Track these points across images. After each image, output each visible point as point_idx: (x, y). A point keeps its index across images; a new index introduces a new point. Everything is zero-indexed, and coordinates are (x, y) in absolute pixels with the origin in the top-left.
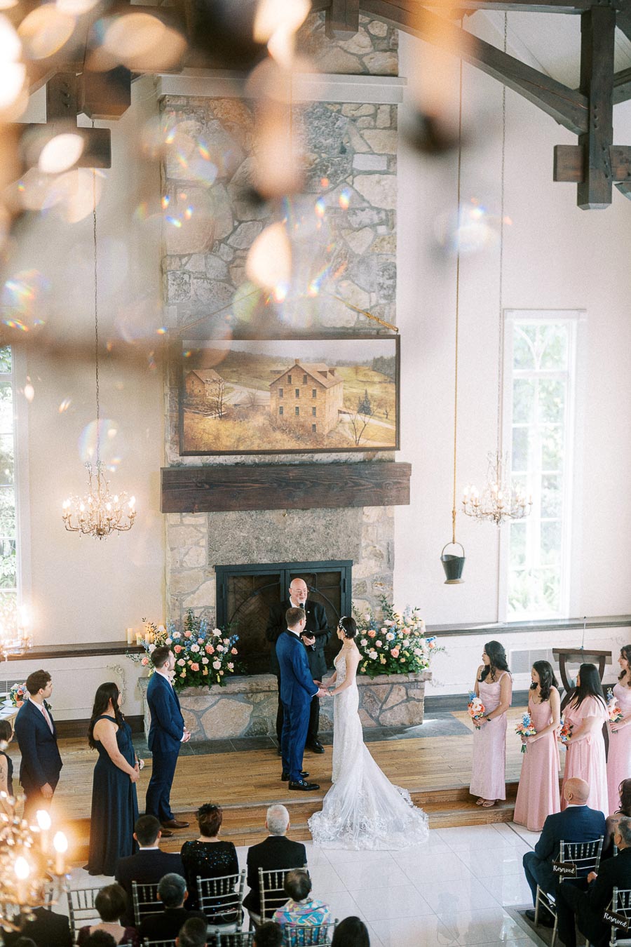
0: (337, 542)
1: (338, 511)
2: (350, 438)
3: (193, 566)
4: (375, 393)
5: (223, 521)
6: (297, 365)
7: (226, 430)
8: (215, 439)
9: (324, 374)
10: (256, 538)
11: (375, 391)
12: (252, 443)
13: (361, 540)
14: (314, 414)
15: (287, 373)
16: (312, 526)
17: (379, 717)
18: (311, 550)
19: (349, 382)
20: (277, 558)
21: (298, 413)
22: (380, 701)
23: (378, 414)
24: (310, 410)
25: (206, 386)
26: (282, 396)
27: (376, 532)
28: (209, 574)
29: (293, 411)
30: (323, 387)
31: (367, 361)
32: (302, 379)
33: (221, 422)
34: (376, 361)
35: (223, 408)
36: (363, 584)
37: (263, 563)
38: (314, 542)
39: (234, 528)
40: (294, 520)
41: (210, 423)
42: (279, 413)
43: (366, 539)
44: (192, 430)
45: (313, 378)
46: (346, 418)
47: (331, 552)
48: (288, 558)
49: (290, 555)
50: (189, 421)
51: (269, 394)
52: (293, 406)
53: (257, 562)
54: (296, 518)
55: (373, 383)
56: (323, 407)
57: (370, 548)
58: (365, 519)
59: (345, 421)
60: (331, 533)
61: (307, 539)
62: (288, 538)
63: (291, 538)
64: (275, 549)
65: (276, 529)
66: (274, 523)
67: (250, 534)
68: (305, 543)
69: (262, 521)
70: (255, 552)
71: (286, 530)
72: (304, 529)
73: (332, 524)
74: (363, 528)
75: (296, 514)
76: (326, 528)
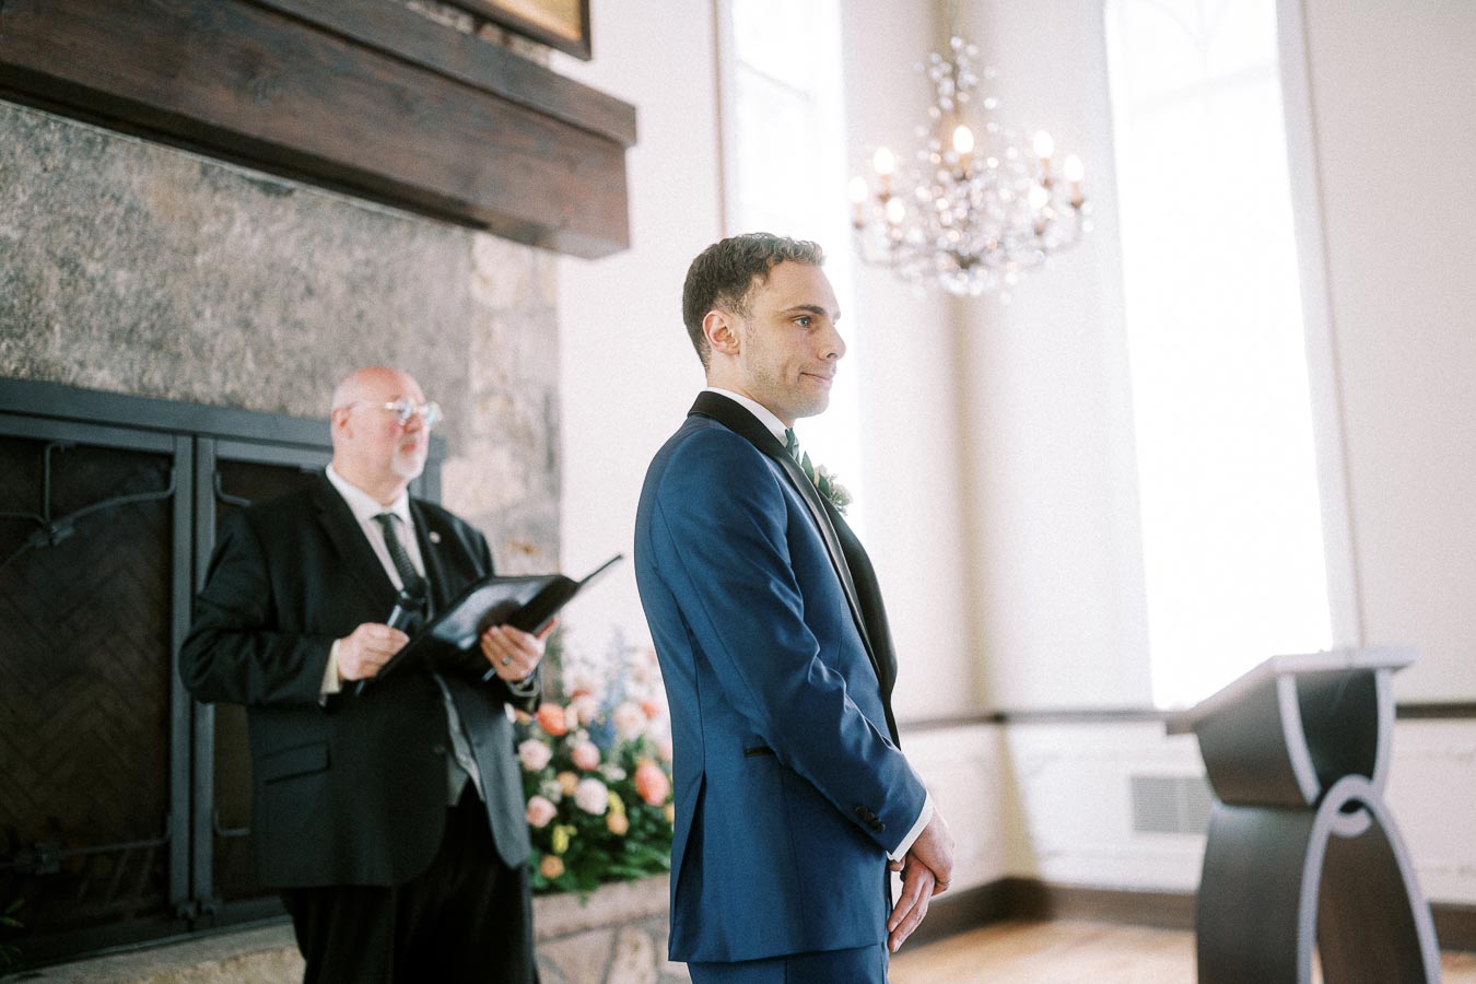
0: (392, 355)
10: (63, 263)
13: (467, 368)
16: (304, 268)
18: (300, 368)
20: (156, 378)
27: (511, 345)
37: (95, 385)
38: (311, 339)
40: (231, 221)
43: (483, 366)
48: (205, 383)
49: (216, 377)
53: (69, 379)
54: (241, 217)
57: (496, 404)
58: (477, 290)
60: (371, 315)
61: (284, 320)
62: (205, 297)
63: (220, 299)
64: (148, 335)
65: (155, 242)
66: (147, 216)
67: (32, 234)
68: (276, 334)
69: (93, 185)
70: (57, 328)
71: (199, 260)
72: (271, 271)
73: (372, 279)
74: (474, 322)
75: (239, 197)
76: (353, 290)
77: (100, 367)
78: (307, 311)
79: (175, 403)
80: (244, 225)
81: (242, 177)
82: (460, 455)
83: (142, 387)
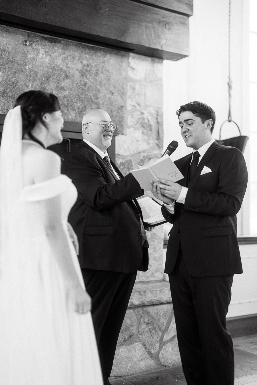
0: (97, 98)
1: (98, 54)
16: (64, 68)
17: (158, 353)
22: (160, 330)
27: (143, 93)
40: (39, 53)
43: (132, 101)
54: (42, 51)
57: (137, 115)
58: (130, 74)
60: (89, 84)
61: (57, 87)
62: (29, 80)
63: (35, 80)
64: (10, 94)
65: (12, 61)
66: (9, 52)
71: (27, 67)
72: (53, 70)
73: (89, 71)
74: (129, 85)
75: (42, 45)
76: (83, 75)
78: (66, 83)
80: (43, 54)
81: (43, 37)
82: (123, 134)
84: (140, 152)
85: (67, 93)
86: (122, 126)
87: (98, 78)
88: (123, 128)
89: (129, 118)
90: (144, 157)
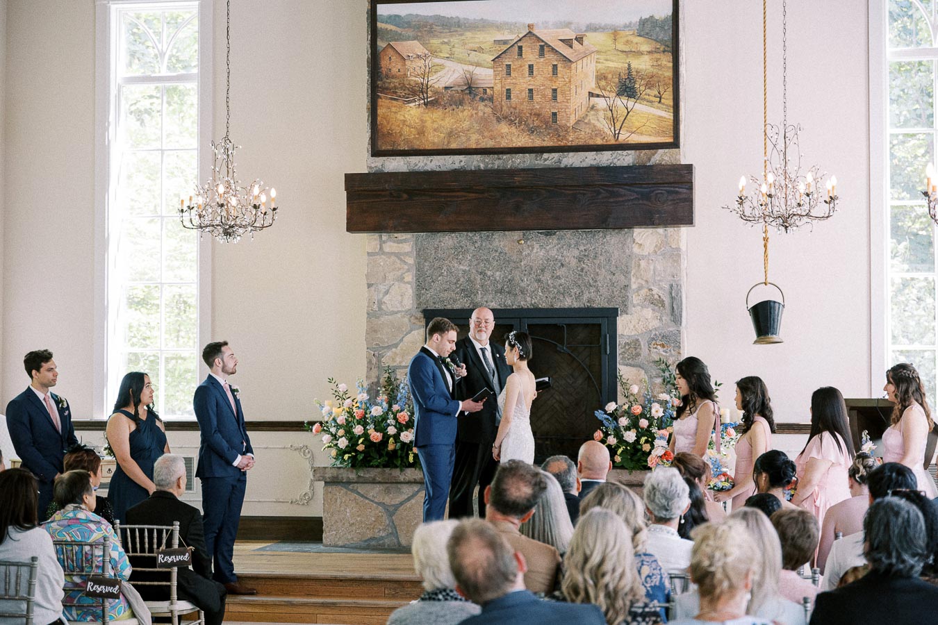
0: (596, 281)
2: (606, 130)
3: (396, 310)
4: (644, 67)
5: (436, 249)
6: (530, 32)
7: (434, 122)
8: (418, 134)
9: (568, 43)
10: (481, 273)
11: (643, 64)
12: (469, 139)
13: (630, 280)
14: (555, 98)
15: (516, 43)
16: (560, 258)
18: (559, 292)
19: (605, 52)
20: (509, 302)
21: (531, 97)
23: (647, 97)
24: (549, 93)
25: (408, 63)
26: (509, 74)
27: (652, 267)
28: (415, 321)
29: (525, 94)
30: (567, 60)
31: (630, 23)
32: (537, 50)
33: (427, 111)
34: (643, 23)
35: (429, 92)
36: (635, 344)
39: (450, 259)
40: (533, 248)
41: (411, 112)
42: (505, 98)
43: (637, 278)
44: (388, 123)
45: (553, 49)
46: (601, 103)
47: (586, 297)
48: (525, 302)
49: (529, 299)
50: (384, 110)
51: (491, 72)
52: (526, 87)
54: (536, 246)
55: (640, 53)
56: (566, 88)
57: (644, 292)
59: (599, 107)
60: (586, 268)
61: (553, 277)
62: (525, 275)
63: (530, 274)
64: (507, 290)
65: (508, 261)
66: (506, 253)
67: (472, 267)
68: (549, 282)
69: (490, 248)
70: (480, 292)
71: (522, 264)
72: (547, 262)
73: (588, 256)
74: (633, 262)
75: (536, 241)
76: (579, 261)
77: (492, 302)
78: (561, 272)
79: (515, 309)
80: (537, 249)
81: (538, 233)
82: (626, 313)
83: (505, 306)
84: (651, 331)
85: (563, 281)
86: (626, 305)
87: (597, 262)
88: (627, 308)
89: (634, 296)
90: (656, 335)
